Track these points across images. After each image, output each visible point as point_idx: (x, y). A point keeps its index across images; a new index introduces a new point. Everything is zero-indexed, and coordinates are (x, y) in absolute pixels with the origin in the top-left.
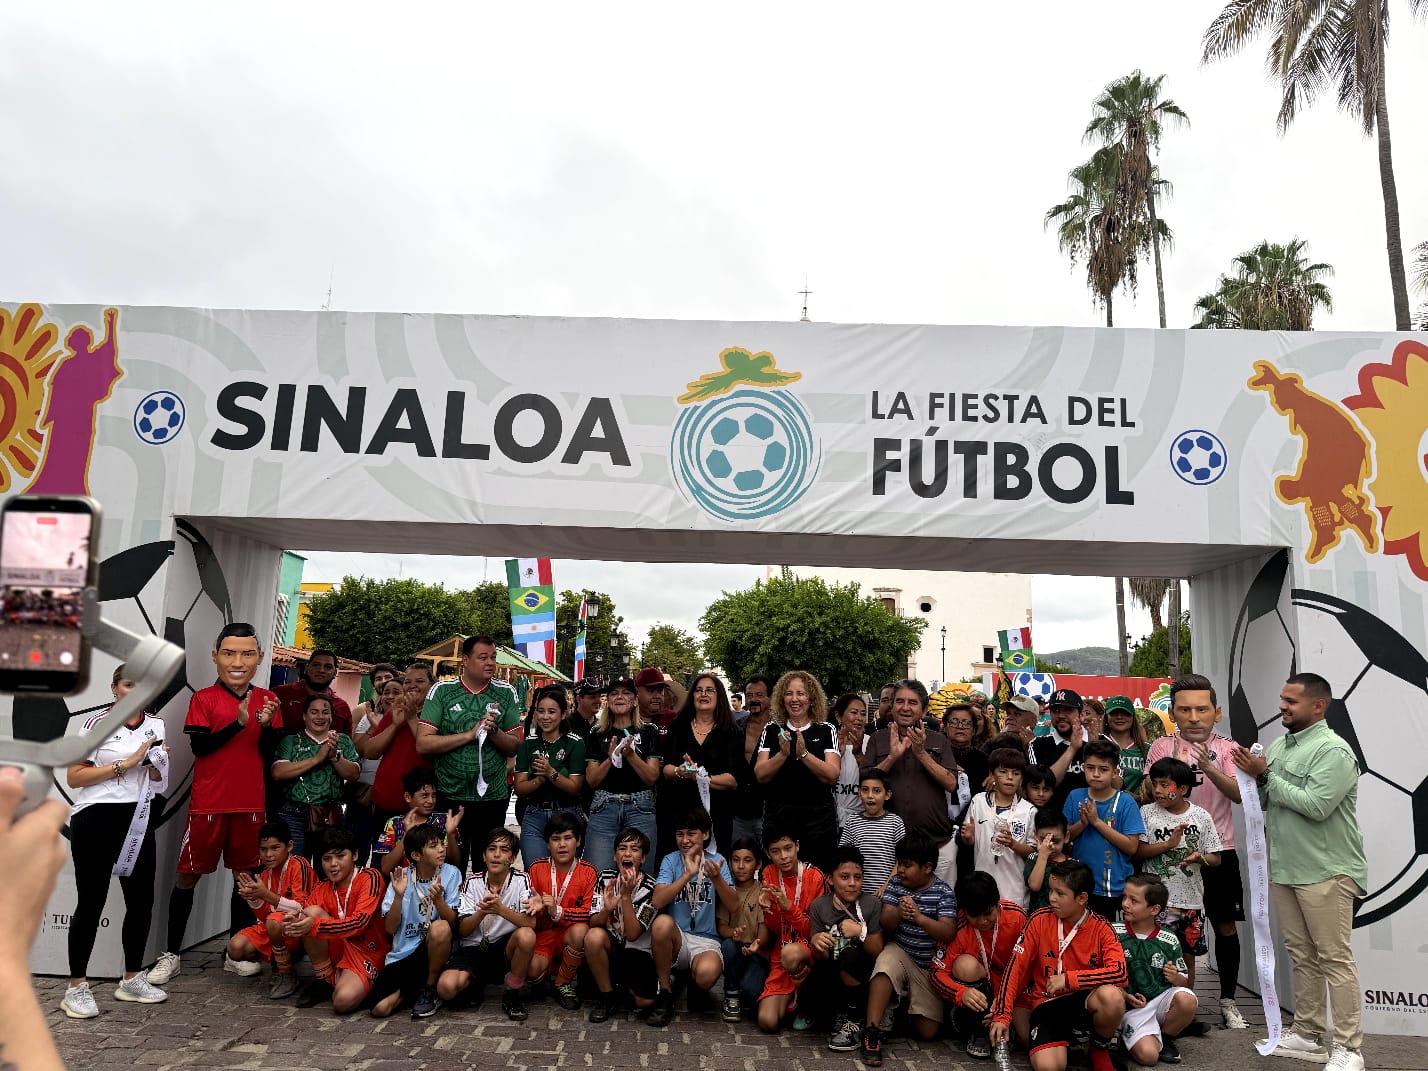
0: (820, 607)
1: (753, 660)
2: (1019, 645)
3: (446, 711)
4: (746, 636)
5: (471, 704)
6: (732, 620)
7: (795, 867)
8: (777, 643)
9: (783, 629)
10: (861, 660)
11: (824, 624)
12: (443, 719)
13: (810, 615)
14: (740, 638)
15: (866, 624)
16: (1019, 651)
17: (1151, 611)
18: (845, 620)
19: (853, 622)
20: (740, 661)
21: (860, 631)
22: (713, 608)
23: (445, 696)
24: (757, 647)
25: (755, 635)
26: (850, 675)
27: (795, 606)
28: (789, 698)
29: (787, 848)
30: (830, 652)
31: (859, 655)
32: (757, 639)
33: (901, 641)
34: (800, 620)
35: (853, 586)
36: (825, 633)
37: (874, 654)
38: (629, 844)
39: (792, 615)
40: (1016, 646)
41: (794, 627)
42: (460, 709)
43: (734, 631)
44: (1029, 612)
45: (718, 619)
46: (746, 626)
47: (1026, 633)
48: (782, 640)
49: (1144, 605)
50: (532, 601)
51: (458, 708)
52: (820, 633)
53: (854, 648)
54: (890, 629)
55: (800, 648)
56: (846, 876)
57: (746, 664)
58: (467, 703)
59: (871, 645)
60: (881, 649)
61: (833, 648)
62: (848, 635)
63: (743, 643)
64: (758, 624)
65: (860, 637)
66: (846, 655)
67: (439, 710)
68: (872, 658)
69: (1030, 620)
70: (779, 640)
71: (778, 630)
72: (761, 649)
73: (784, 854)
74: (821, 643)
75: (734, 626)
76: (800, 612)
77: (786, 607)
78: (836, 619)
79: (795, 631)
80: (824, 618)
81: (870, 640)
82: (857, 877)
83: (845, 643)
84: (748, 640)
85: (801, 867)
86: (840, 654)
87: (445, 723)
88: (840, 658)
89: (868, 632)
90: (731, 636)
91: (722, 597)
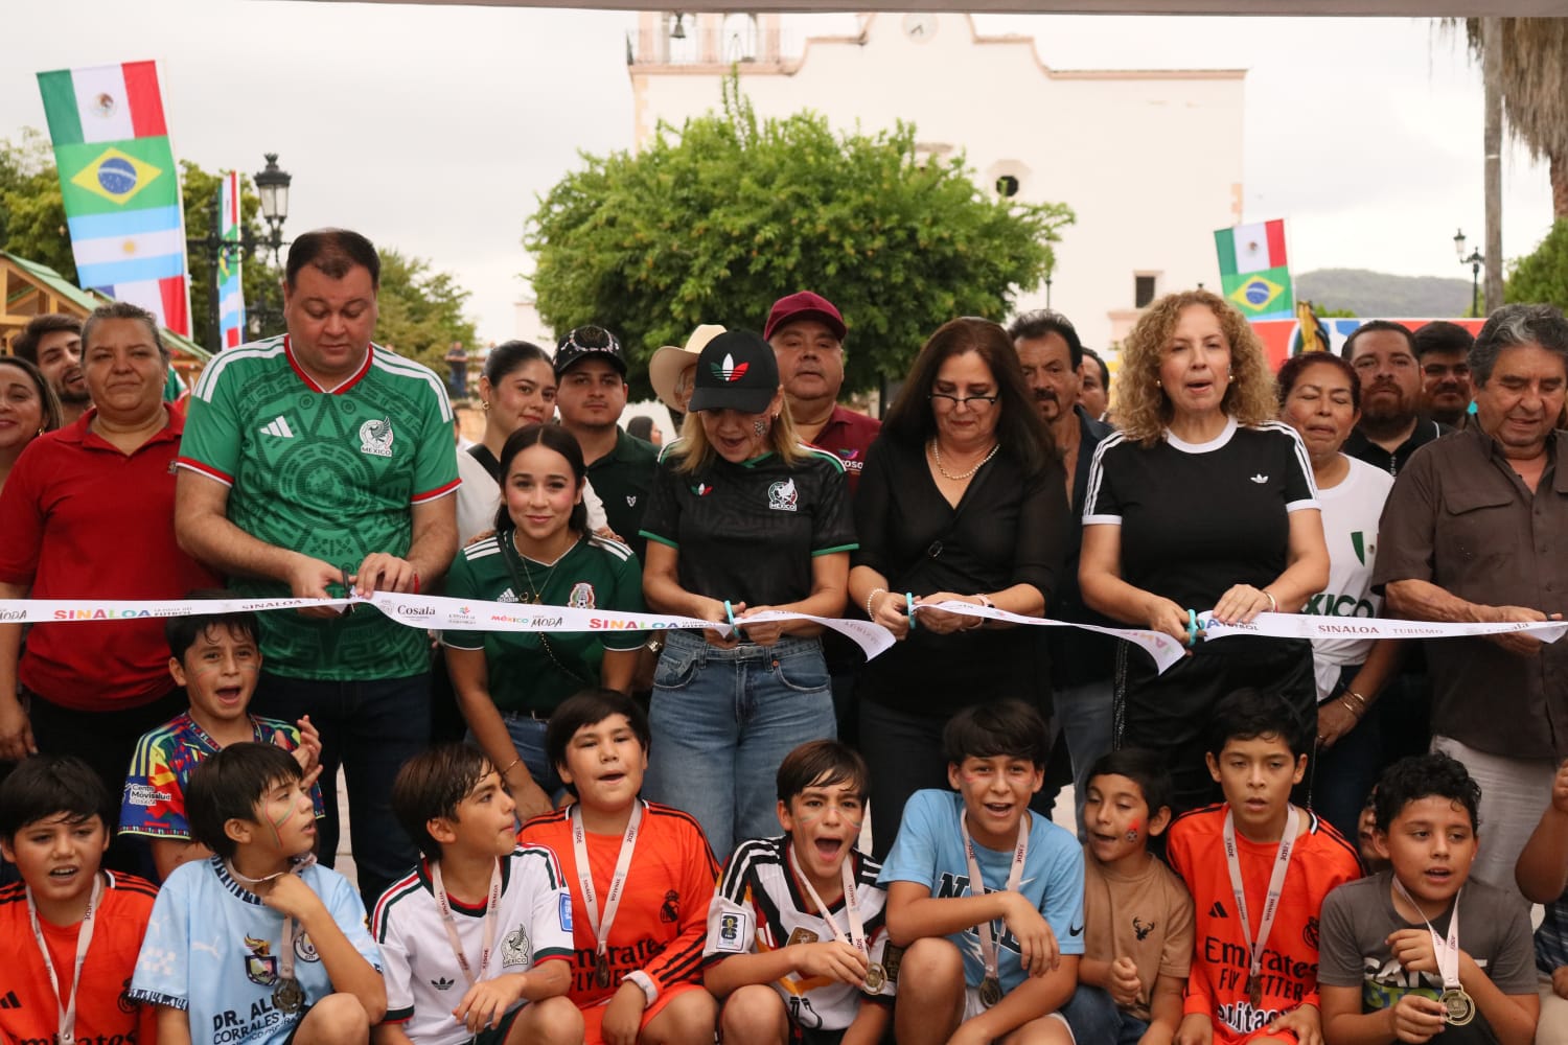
0: (826, 182)
1: (666, 314)
2: (1261, 260)
3: (249, 434)
4: (651, 256)
5: (317, 424)
6: (611, 222)
7: (1278, 822)
8: (725, 273)
9: (739, 240)
10: (922, 306)
11: (838, 224)
12: (241, 457)
13: (800, 200)
14: (635, 262)
15: (935, 222)
16: (1259, 273)
17: (1553, 171)
18: (885, 213)
19: (906, 214)
20: (634, 318)
21: (923, 237)
22: (563, 194)
23: (245, 393)
24: (678, 283)
25: (672, 255)
26: (898, 343)
27: (765, 182)
28: (1180, 362)
29: (1271, 763)
30: (852, 290)
31: (917, 296)
32: (677, 266)
33: (1013, 258)
34: (779, 215)
35: (900, 127)
36: (839, 246)
37: (955, 292)
38: (833, 790)
39: (760, 204)
40: (1252, 263)
41: (768, 232)
42: (288, 433)
43: (618, 247)
44: (1237, 189)
45: (575, 220)
46: (645, 235)
47: (1275, 231)
48: (739, 266)
49: (1535, 154)
50: (117, 179)
51: (280, 428)
52: (828, 245)
53: (908, 281)
54: (989, 231)
55: (781, 282)
56: (1425, 832)
57: (649, 324)
58: (309, 417)
59: (946, 270)
60: (969, 279)
61: (859, 279)
62: (894, 247)
63: (643, 275)
64: (673, 229)
65: (918, 252)
66: (889, 297)
67: (228, 432)
68: (949, 301)
69: (1237, 208)
70: (730, 266)
71: (727, 239)
72: (689, 289)
73: (1258, 774)
74: (831, 269)
75: (616, 234)
76: (779, 194)
77: (746, 182)
78: (864, 211)
79: (768, 243)
80: (837, 210)
81: (945, 259)
82: (1456, 834)
83: (886, 268)
84: (656, 266)
85: (1297, 821)
86: (872, 295)
87: (247, 467)
88: (874, 304)
89: (941, 240)
90: (611, 259)
91: (580, 167)
